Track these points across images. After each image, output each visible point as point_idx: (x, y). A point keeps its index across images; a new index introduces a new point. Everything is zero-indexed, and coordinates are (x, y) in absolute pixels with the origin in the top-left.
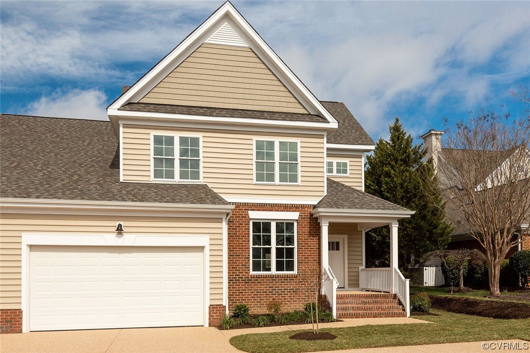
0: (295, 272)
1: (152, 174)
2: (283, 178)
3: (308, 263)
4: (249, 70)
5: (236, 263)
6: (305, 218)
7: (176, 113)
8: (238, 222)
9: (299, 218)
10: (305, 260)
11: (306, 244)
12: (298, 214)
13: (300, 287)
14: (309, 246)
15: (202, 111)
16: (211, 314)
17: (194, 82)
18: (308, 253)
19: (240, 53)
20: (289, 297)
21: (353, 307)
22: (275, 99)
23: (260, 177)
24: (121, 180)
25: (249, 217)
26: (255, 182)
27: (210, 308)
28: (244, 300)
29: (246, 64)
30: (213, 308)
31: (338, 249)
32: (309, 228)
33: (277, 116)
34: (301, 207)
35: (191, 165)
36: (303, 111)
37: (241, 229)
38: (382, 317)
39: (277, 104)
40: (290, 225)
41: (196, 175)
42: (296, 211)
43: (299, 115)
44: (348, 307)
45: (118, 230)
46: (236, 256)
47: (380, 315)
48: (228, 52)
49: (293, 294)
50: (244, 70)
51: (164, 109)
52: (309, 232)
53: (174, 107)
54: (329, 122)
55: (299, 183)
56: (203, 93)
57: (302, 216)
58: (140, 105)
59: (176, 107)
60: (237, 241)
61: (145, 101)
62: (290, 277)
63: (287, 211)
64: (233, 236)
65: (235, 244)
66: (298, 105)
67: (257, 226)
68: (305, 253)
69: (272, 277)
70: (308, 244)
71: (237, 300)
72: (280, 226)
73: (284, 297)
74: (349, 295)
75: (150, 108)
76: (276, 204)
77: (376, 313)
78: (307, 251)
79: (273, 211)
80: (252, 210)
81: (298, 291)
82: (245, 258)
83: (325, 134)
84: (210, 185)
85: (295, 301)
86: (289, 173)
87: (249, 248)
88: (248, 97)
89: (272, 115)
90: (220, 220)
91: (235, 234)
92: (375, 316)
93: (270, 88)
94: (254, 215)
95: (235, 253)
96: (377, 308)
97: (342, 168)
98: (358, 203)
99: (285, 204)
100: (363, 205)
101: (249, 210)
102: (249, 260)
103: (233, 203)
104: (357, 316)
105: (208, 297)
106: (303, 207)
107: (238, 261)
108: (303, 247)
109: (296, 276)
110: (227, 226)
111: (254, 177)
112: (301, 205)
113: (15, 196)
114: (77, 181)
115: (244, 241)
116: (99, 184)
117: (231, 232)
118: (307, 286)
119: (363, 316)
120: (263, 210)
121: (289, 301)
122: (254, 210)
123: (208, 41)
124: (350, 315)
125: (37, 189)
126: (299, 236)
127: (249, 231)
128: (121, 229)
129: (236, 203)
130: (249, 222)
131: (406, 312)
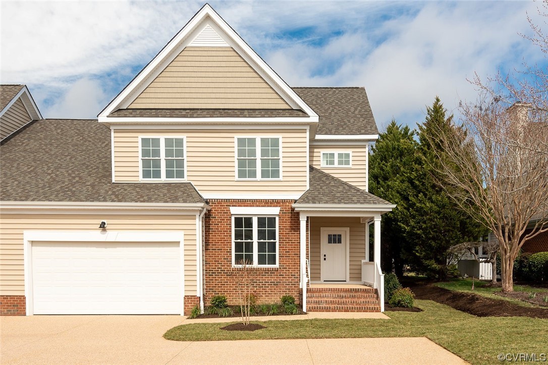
0: (277, 266)
1: (141, 174)
2: (265, 174)
3: (289, 257)
4: (231, 69)
5: (218, 257)
6: (286, 213)
7: (159, 117)
8: (219, 217)
9: (280, 213)
10: (286, 254)
11: (288, 238)
12: (279, 209)
13: (281, 280)
14: (290, 240)
15: (184, 113)
16: (187, 304)
17: (177, 85)
18: (289, 247)
19: (221, 54)
20: (270, 289)
21: (326, 301)
23: (242, 174)
24: (113, 181)
25: (230, 213)
26: (237, 178)
27: (185, 298)
28: (226, 292)
29: (229, 64)
30: (188, 298)
31: (340, 242)
32: (290, 222)
33: (257, 113)
34: (282, 202)
35: (175, 167)
36: (286, 107)
37: (222, 224)
38: (354, 311)
39: (259, 101)
40: (272, 221)
41: (181, 174)
42: (277, 206)
43: (279, 111)
44: (321, 301)
45: (100, 227)
46: (218, 250)
47: (352, 310)
49: (274, 287)
51: (148, 113)
52: (290, 227)
53: (159, 111)
54: (309, 117)
55: (281, 178)
56: (187, 95)
57: (283, 211)
58: (129, 111)
59: (161, 111)
60: (219, 236)
61: (133, 106)
62: (270, 271)
63: (268, 206)
64: (215, 231)
65: (217, 238)
66: (281, 101)
67: (239, 221)
68: (286, 247)
69: (252, 270)
70: (289, 238)
71: (220, 291)
72: (262, 221)
73: (264, 289)
74: (327, 289)
75: (136, 113)
76: (257, 200)
77: (347, 308)
78: (288, 245)
79: (254, 206)
80: (233, 206)
81: (279, 284)
82: (227, 252)
83: (308, 128)
84: (192, 182)
85: (276, 294)
86: (271, 170)
87: (231, 243)
88: (229, 96)
89: (252, 112)
90: (193, 217)
91: (217, 229)
92: (347, 311)
93: (252, 85)
94: (236, 211)
95: (217, 247)
96: (351, 302)
97: (344, 160)
98: (339, 197)
99: (266, 200)
100: (343, 199)
101: (230, 206)
102: (231, 254)
103: (215, 199)
104: (328, 310)
105: (183, 288)
106: (284, 201)
107: (220, 254)
108: (284, 242)
109: (277, 270)
110: (201, 222)
111: (236, 174)
112: (282, 200)
113: (16, 200)
114: (75, 183)
115: (226, 236)
116: (93, 186)
117: (213, 227)
118: (287, 280)
119: (334, 310)
120: (244, 206)
121: (270, 294)
122: (236, 206)
123: (191, 44)
124: (320, 309)
125: (37, 192)
126: (279, 231)
127: (231, 227)
128: (104, 227)
129: (217, 199)
130: (231, 217)
131: (380, 307)
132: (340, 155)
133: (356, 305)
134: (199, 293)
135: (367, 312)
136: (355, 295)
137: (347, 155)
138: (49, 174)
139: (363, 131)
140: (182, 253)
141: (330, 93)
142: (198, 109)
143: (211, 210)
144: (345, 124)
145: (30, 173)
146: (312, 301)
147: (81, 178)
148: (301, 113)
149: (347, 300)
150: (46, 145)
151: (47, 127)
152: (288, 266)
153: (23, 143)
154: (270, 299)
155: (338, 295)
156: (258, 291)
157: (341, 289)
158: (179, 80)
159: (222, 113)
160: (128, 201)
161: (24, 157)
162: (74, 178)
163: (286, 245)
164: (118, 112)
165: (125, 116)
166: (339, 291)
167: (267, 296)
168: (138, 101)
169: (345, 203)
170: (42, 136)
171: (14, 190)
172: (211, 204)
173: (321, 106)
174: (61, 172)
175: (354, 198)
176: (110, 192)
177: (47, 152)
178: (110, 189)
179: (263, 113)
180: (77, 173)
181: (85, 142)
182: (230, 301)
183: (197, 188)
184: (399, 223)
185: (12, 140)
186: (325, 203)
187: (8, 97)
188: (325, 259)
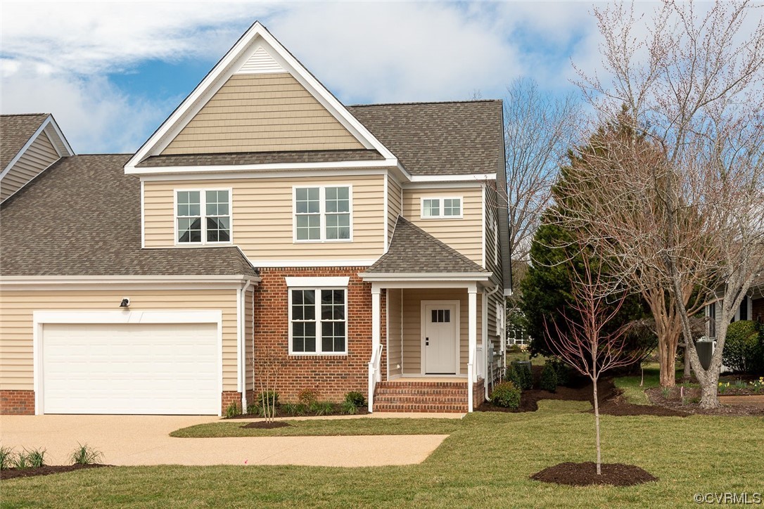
0: (346, 353)
1: (176, 237)
2: (331, 235)
3: (361, 341)
5: (271, 341)
6: (357, 284)
7: (197, 165)
8: (273, 291)
9: (349, 284)
10: (357, 338)
11: (359, 317)
12: (347, 279)
13: (351, 372)
14: (362, 320)
15: (228, 158)
16: (224, 402)
17: (222, 123)
18: (361, 329)
19: (277, 82)
20: (337, 384)
21: (400, 398)
22: (320, 134)
23: (302, 234)
24: (143, 247)
25: (286, 285)
26: (295, 240)
27: (223, 394)
29: (285, 94)
30: (227, 395)
31: (447, 320)
32: (362, 296)
33: (319, 156)
34: (352, 270)
36: (358, 146)
37: (276, 300)
39: (323, 140)
40: (339, 295)
41: (225, 237)
42: (345, 275)
43: (349, 152)
44: (394, 398)
45: (122, 306)
46: (271, 332)
47: (431, 410)
48: (262, 82)
49: (341, 381)
50: (282, 101)
51: (185, 161)
52: (362, 302)
53: (198, 157)
54: (385, 159)
55: (351, 239)
56: (233, 136)
57: (353, 281)
58: (162, 158)
59: (201, 157)
60: (272, 315)
61: (168, 152)
62: (337, 359)
63: (334, 276)
64: (267, 309)
65: (269, 318)
66: (350, 140)
67: (297, 295)
68: (357, 329)
69: (315, 358)
70: (361, 317)
71: (273, 386)
72: (326, 295)
73: (330, 384)
74: (406, 383)
75: (169, 161)
76: (320, 267)
77: (425, 407)
78: (360, 326)
79: (315, 276)
80: (290, 276)
81: (348, 376)
82: (282, 335)
83: (386, 173)
84: (240, 248)
85: (344, 389)
86: (339, 229)
87: (288, 323)
88: (286, 134)
89: (313, 155)
90: (234, 292)
91: (269, 306)
93: (314, 120)
94: (293, 282)
95: (269, 329)
96: (433, 400)
97: (452, 208)
98: (422, 263)
99: (331, 267)
100: (426, 266)
101: (286, 276)
102: (287, 338)
103: (267, 268)
104: (400, 409)
105: (220, 382)
106: (355, 269)
107: (273, 338)
108: (355, 322)
109: (345, 358)
110: (243, 299)
111: (294, 234)
112: (352, 267)
113: (24, 274)
114: (97, 250)
115: (280, 315)
116: (117, 253)
117: (265, 303)
118: (358, 371)
119: (408, 410)
120: (304, 276)
121: (336, 390)
122: (293, 276)
123: (238, 71)
124: (390, 408)
125: (50, 263)
126: (349, 308)
127: (287, 303)
128: (126, 306)
129: (270, 268)
130: (287, 291)
131: (467, 407)
132: (447, 202)
133: (440, 404)
134: (241, 387)
136: (440, 391)
137: (457, 202)
138: (69, 238)
139: (477, 169)
140: (220, 337)
141: (452, 110)
142: (246, 153)
143: (262, 282)
144: (457, 158)
145: (46, 236)
146: (382, 398)
147: (105, 243)
148: (375, 155)
149: (431, 397)
150: (71, 196)
151: (78, 168)
152: (359, 353)
153: (44, 194)
154: (336, 396)
155: (418, 391)
156: (321, 385)
157: (425, 383)
158: (224, 116)
159: (276, 158)
160: (154, 274)
161: (42, 214)
162: (97, 242)
163: (357, 326)
164: (150, 160)
165: (157, 165)
166: (422, 385)
167: (332, 393)
168: (174, 144)
169: (427, 271)
170: (69, 182)
171: (24, 261)
172: (262, 274)
173: (432, 131)
174: (84, 235)
175: (442, 265)
176: (136, 262)
177: (71, 206)
178: (137, 257)
179: (327, 156)
180: (102, 235)
181: (122, 189)
182: (286, 399)
183: (245, 254)
185: (31, 189)
186: (401, 271)
187: (27, 133)
188: (427, 344)
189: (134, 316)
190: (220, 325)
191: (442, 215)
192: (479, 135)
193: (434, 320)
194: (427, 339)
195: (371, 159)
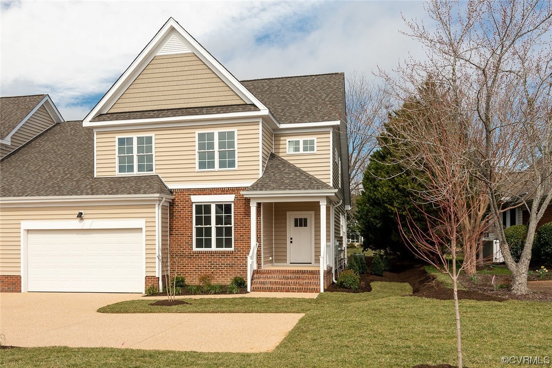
0: (233, 249)
1: (117, 169)
2: (222, 165)
3: (243, 240)
5: (181, 241)
6: (240, 200)
7: (130, 119)
8: (182, 205)
9: (235, 200)
10: (240, 238)
11: (242, 223)
12: (233, 196)
13: (236, 262)
14: (244, 225)
15: (152, 114)
16: (147, 284)
17: (148, 90)
18: (243, 232)
19: (185, 59)
20: (226, 271)
21: (271, 282)
22: (215, 94)
23: (202, 165)
24: (95, 177)
25: (191, 201)
26: (197, 169)
27: (146, 278)
28: (186, 273)
29: (190, 68)
30: (148, 279)
31: (305, 225)
32: (244, 208)
33: (214, 110)
35: (146, 162)
36: (241, 102)
37: (184, 212)
38: (295, 292)
39: (216, 99)
40: (228, 208)
41: (150, 168)
42: (232, 194)
43: (234, 107)
44: (266, 282)
45: (78, 217)
46: (180, 235)
47: (293, 290)
48: (175, 60)
50: (189, 73)
51: (123, 116)
52: (244, 212)
53: (132, 114)
54: (260, 110)
55: (236, 168)
56: (156, 98)
57: (238, 197)
60: (182, 222)
61: (112, 111)
62: (226, 253)
63: (224, 194)
64: (178, 218)
65: (180, 224)
66: (236, 97)
67: (199, 208)
68: (240, 232)
69: (211, 253)
70: (243, 223)
71: (182, 273)
72: (219, 207)
73: (221, 271)
74: (275, 270)
75: (112, 117)
76: (214, 188)
77: (288, 288)
78: (243, 229)
79: (211, 194)
80: (193, 195)
81: (234, 265)
82: (188, 237)
83: (260, 120)
84: (160, 176)
85: (231, 275)
86: (228, 161)
87: (192, 228)
88: (191, 96)
89: (210, 109)
90: (153, 206)
91: (179, 216)
92: (288, 291)
93: (211, 85)
94: (196, 199)
95: (180, 233)
96: (294, 283)
97: (309, 146)
98: (286, 183)
99: (222, 188)
100: (289, 185)
101: (191, 195)
102: (192, 239)
103: (178, 189)
104: (270, 290)
105: (144, 270)
106: (239, 189)
107: (182, 239)
108: (239, 226)
109: (232, 253)
110: (160, 211)
111: (197, 165)
112: (237, 188)
113: (14, 196)
114: (65, 179)
115: (187, 222)
116: (77, 181)
117: (176, 214)
118: (242, 262)
119: (276, 290)
120: (203, 194)
121: (226, 275)
122: (196, 195)
123: (159, 53)
124: (263, 289)
125: (33, 188)
126: (235, 217)
127: (192, 213)
128: (80, 217)
129: (180, 189)
130: (192, 205)
131: (320, 288)
132: (305, 142)
133: (299, 286)
134: (158, 274)
135: (307, 292)
136: (299, 277)
137: (312, 142)
139: (326, 118)
140: (144, 238)
141: (308, 81)
142: (164, 110)
143: (174, 199)
144: (312, 111)
145: (35, 171)
146: (257, 282)
147: (72, 174)
148: (253, 107)
149: (293, 281)
150: (57, 146)
151: (65, 129)
152: (242, 249)
153: (41, 145)
154: (226, 279)
155: (284, 277)
156: (215, 272)
157: (289, 270)
158: (149, 85)
159: (184, 112)
160: (99, 194)
161: (36, 157)
162: (67, 174)
163: (240, 229)
164: (100, 117)
165: (104, 120)
166: (286, 272)
167: (223, 277)
168: (116, 106)
169: (290, 189)
170: (57, 138)
171: (17, 187)
172: (174, 194)
174: (59, 170)
175: (301, 184)
176: (89, 187)
177: (55, 152)
178: (90, 183)
179: (219, 110)
180: (71, 170)
181: (89, 141)
182: (191, 281)
183: (163, 180)
184: (386, 205)
185: (33, 142)
186: (271, 190)
187: (31, 106)
188: (291, 242)
189: (87, 224)
190: (144, 230)
191: (301, 151)
192: (328, 95)
193: (296, 225)
194: (291, 239)
195: (250, 110)
